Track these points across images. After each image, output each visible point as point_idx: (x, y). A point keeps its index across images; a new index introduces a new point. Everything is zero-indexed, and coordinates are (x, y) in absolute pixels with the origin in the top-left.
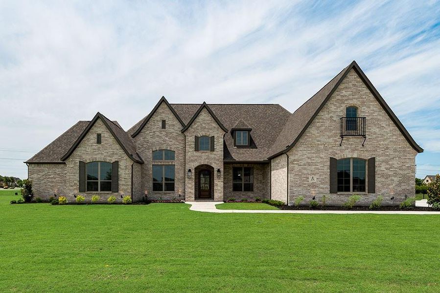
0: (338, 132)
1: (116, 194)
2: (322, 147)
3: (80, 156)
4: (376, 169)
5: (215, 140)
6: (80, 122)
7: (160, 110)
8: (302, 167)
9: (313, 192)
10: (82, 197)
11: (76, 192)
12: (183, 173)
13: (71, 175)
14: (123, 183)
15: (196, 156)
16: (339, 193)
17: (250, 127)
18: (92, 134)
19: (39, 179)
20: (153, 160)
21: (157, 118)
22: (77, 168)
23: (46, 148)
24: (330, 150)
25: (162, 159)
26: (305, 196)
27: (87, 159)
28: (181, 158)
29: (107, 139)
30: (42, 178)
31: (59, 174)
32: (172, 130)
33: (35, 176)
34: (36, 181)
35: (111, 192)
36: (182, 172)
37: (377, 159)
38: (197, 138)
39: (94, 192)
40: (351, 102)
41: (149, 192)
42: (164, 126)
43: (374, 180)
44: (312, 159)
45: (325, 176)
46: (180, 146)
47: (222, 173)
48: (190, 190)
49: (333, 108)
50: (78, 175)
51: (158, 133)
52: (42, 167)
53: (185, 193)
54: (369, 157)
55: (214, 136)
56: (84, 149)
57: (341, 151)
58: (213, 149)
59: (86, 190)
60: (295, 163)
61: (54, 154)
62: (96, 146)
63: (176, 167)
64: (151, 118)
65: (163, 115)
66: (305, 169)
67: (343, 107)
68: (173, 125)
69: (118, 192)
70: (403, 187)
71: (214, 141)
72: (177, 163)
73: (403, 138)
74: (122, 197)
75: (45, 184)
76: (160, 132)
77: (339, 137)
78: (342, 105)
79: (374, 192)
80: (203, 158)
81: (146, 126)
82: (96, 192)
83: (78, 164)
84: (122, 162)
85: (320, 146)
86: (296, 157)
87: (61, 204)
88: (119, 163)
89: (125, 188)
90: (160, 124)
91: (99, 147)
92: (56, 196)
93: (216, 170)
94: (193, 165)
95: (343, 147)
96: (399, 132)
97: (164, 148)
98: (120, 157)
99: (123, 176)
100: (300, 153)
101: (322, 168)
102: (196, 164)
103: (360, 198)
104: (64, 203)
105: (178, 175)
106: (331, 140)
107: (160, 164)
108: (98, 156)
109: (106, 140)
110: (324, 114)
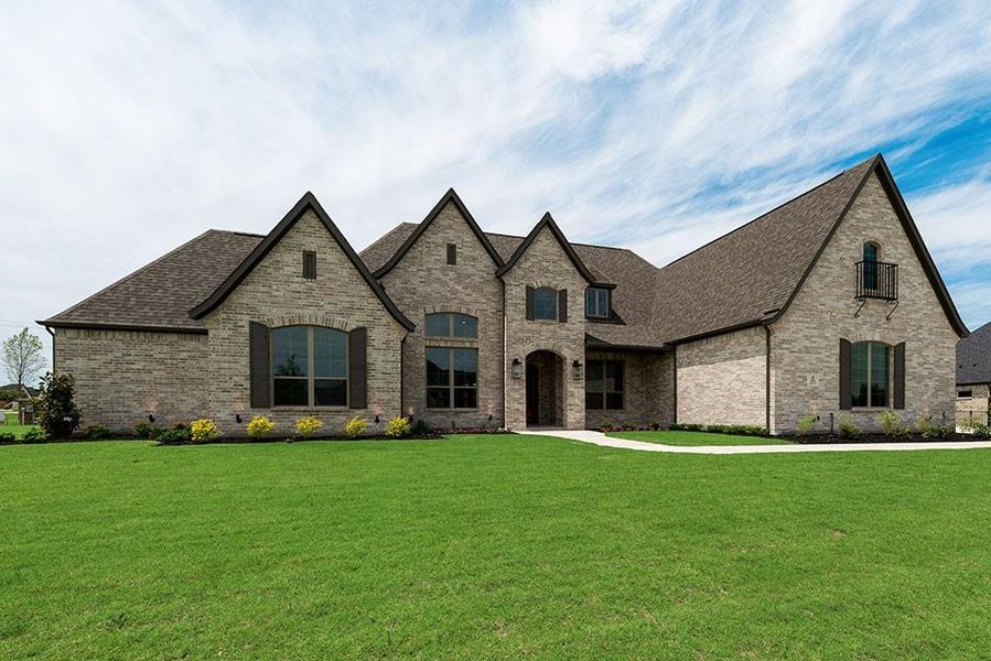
0: (852, 289)
1: (362, 412)
2: (827, 316)
3: (253, 309)
4: (907, 363)
5: (569, 299)
6: (212, 233)
7: (442, 220)
8: (796, 354)
9: (814, 407)
10: (261, 420)
11: (242, 407)
12: (496, 368)
13: (221, 358)
14: (381, 384)
15: (531, 331)
16: (854, 409)
17: (611, 282)
18: (289, 249)
19: (93, 373)
20: (426, 334)
21: (436, 237)
22: (244, 340)
23: (113, 288)
24: (841, 325)
25: (448, 335)
26: (801, 415)
27: (275, 316)
28: (492, 332)
29: (331, 267)
30: (103, 371)
31: (161, 361)
32: (471, 270)
33: (78, 364)
34: (84, 377)
35: (347, 408)
36: (494, 366)
37: (908, 346)
38: (529, 289)
39: (296, 408)
40: (871, 234)
41: (417, 411)
42: (451, 259)
43: (904, 385)
44: (814, 339)
45: (833, 375)
46: (491, 308)
47: (583, 370)
48: (516, 406)
49: (844, 241)
50: (245, 361)
51: (437, 274)
52: (104, 339)
53: (502, 411)
54: (897, 342)
55: (566, 290)
56: (264, 289)
57: (857, 326)
58: (564, 319)
59: (272, 403)
60: (785, 346)
61: (141, 304)
62: (299, 284)
63: (480, 353)
64: (423, 237)
65: (451, 234)
66: (801, 360)
67: (860, 242)
68: (474, 259)
69: (366, 408)
70: (941, 399)
71: (566, 301)
72: (484, 344)
73: (940, 309)
74: (377, 421)
75: (115, 388)
76: (443, 270)
77: (853, 299)
78: (858, 237)
79: (903, 408)
80: (544, 336)
81: (408, 254)
82: (302, 408)
83: (247, 329)
84: (375, 331)
85: (824, 315)
86: (786, 336)
87: (197, 442)
88: (369, 334)
89: (386, 397)
90: (444, 253)
91: (311, 289)
92: (152, 419)
93: (569, 362)
94: (523, 351)
95: (859, 320)
96: (935, 299)
97: (453, 310)
98: (370, 319)
99: (379, 365)
100: (793, 327)
101: (828, 359)
102: (530, 348)
103: (881, 418)
104: (208, 440)
105: (486, 372)
106: (841, 305)
107: (443, 345)
108: (308, 312)
109: (331, 272)
110: (831, 253)
